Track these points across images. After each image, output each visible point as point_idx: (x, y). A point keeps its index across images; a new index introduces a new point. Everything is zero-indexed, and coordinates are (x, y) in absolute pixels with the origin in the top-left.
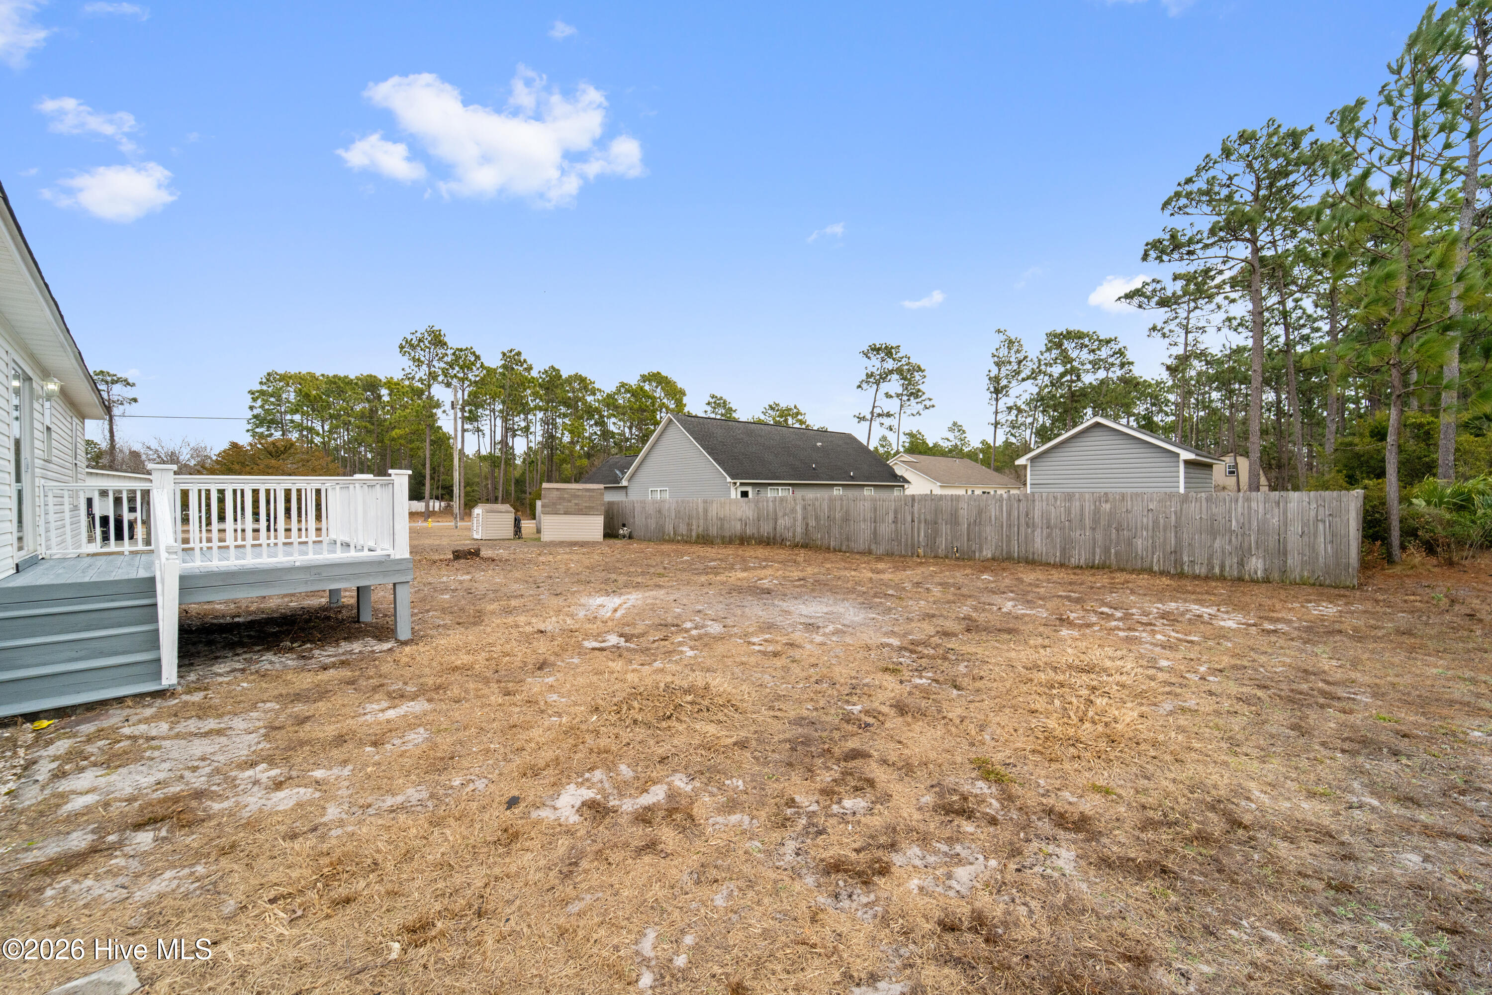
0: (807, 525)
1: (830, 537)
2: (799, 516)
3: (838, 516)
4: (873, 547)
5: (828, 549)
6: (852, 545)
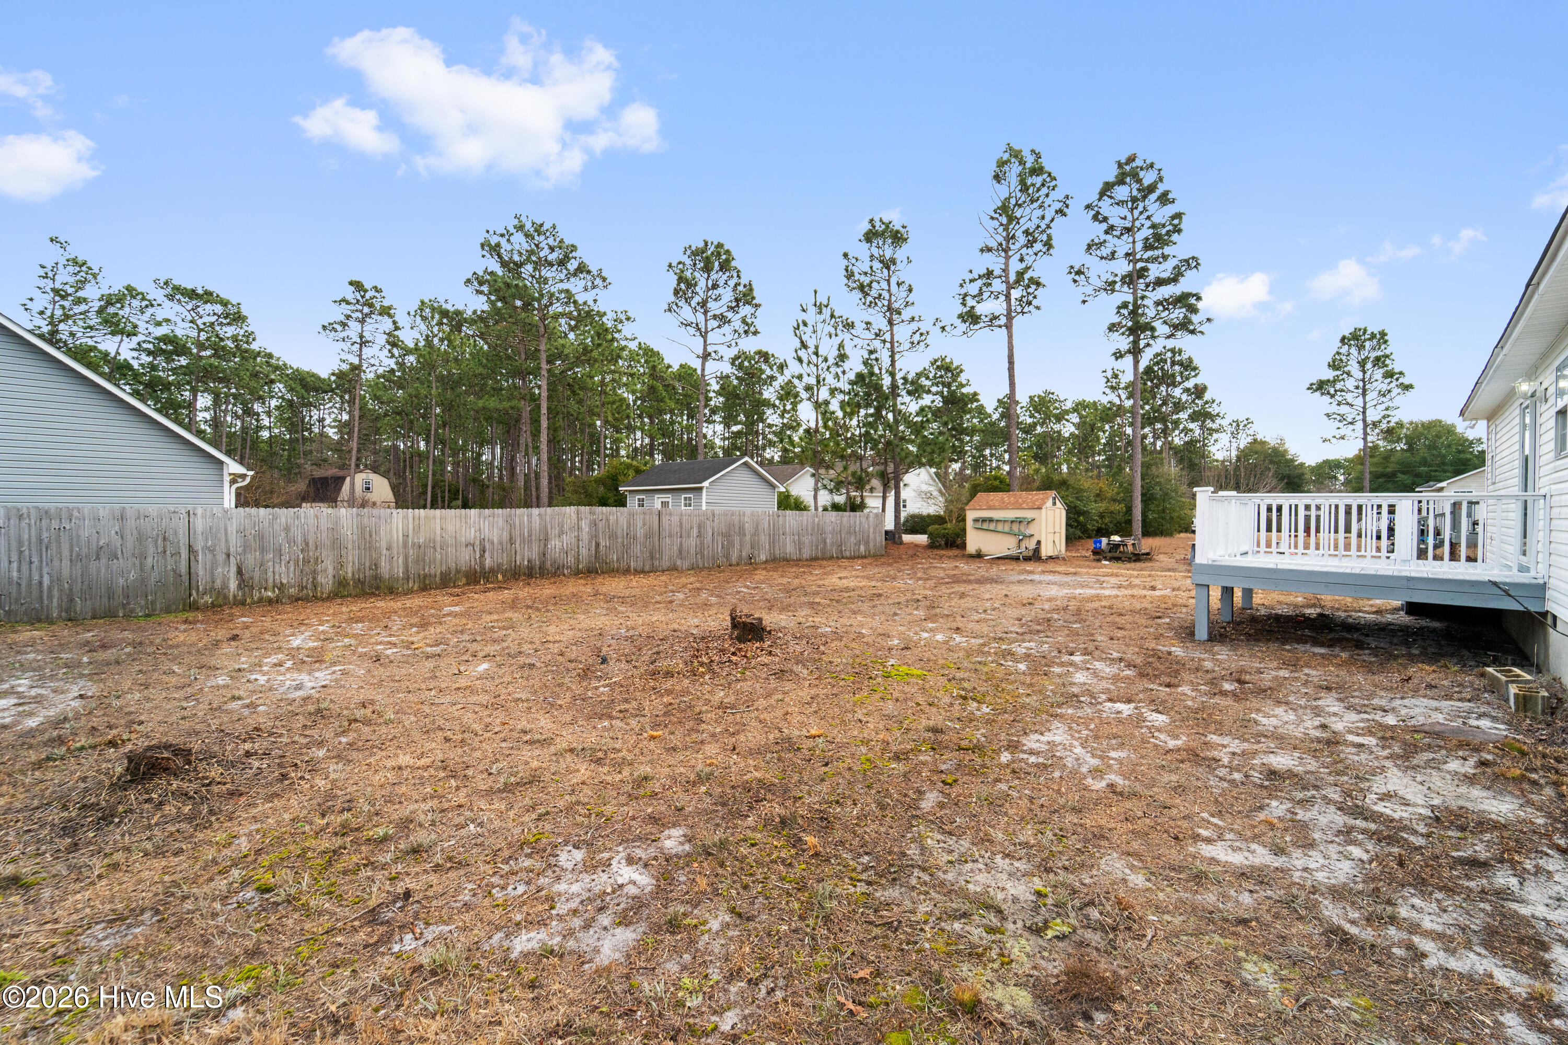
0: (597, 545)
1: (629, 557)
2: (585, 536)
3: (640, 532)
4: (679, 563)
5: (627, 571)
6: (656, 563)
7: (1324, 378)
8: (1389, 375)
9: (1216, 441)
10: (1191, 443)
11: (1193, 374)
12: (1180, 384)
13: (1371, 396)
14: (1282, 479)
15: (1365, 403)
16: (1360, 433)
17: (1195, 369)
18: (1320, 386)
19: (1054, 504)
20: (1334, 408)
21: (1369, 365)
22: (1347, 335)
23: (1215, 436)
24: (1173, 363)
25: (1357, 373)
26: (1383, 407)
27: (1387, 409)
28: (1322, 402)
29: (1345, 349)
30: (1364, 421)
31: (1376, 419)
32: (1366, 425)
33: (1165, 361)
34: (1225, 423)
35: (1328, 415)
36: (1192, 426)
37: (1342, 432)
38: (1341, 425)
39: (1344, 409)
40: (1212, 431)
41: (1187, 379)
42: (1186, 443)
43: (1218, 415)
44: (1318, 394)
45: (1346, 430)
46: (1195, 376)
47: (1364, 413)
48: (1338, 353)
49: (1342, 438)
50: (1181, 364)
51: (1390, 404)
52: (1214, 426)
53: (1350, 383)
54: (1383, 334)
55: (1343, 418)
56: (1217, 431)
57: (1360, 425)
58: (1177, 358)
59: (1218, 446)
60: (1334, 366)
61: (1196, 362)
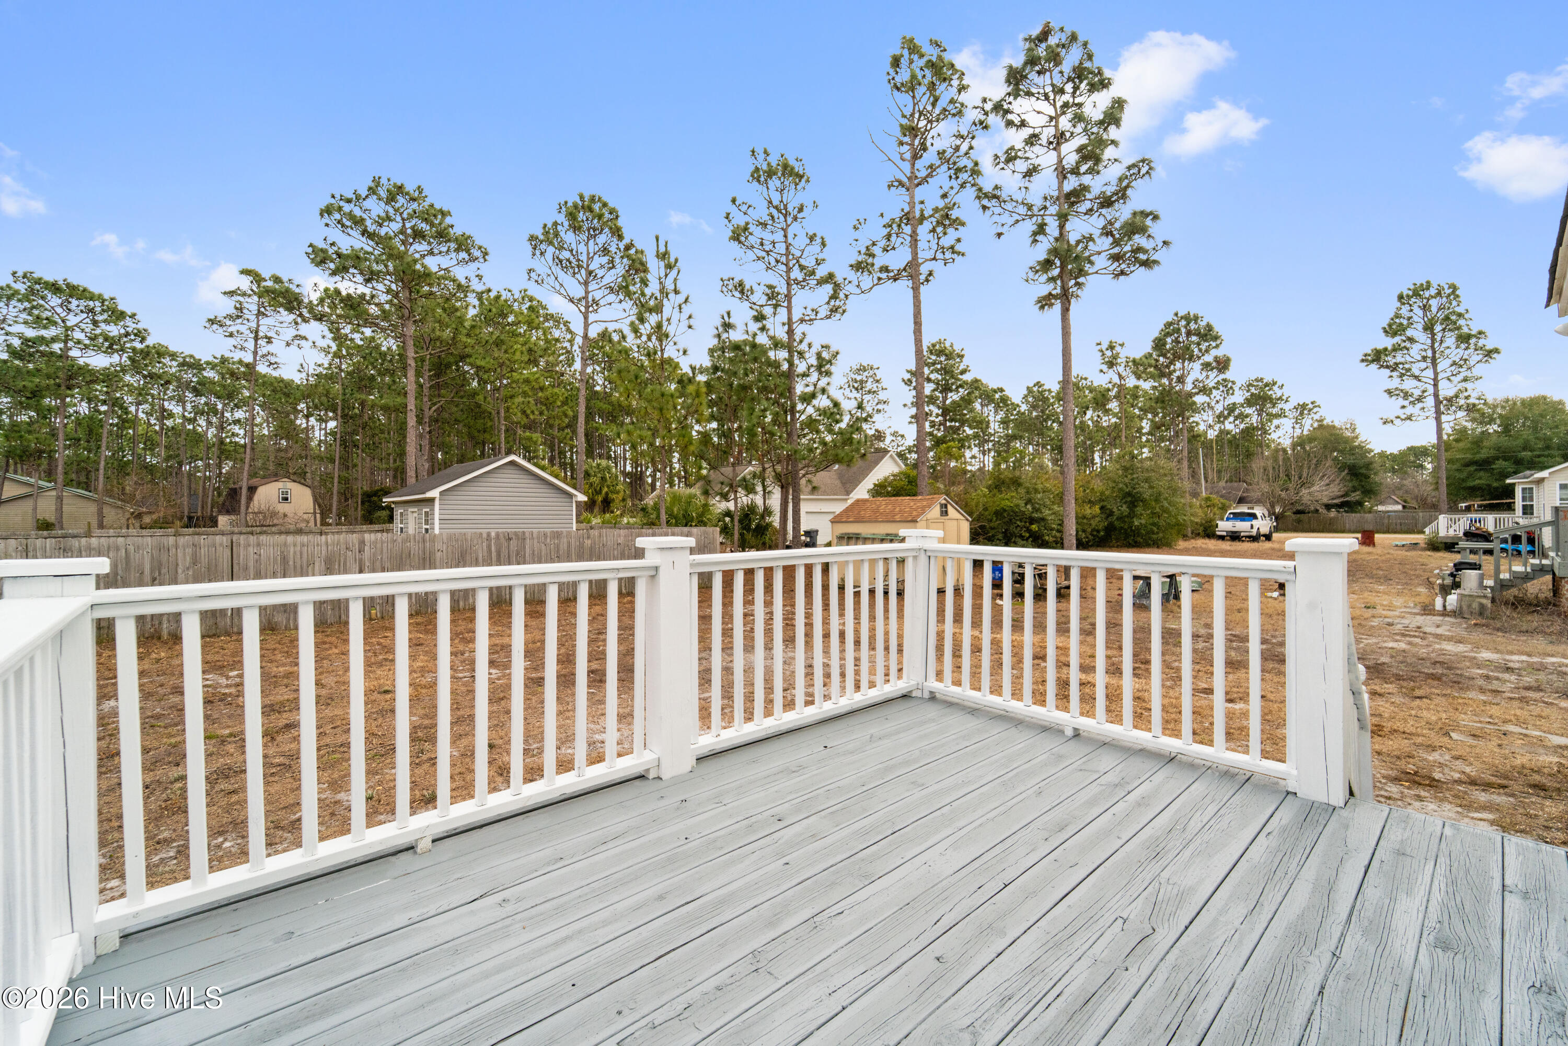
7: (1380, 347)
8: (1464, 339)
9: (1277, 427)
10: (1248, 432)
11: (1214, 344)
12: (1199, 358)
13: (1443, 365)
14: (1341, 469)
15: (1436, 374)
16: (1432, 412)
17: (1216, 338)
18: (1377, 357)
19: (944, 513)
20: (1395, 383)
21: (1438, 328)
22: (1405, 292)
23: (1276, 422)
24: (1189, 333)
25: (1423, 338)
26: (1460, 377)
27: (1465, 380)
28: (1381, 378)
29: (1405, 311)
30: (1436, 395)
31: (1451, 393)
32: (1438, 402)
33: (1178, 331)
34: (1287, 407)
35: (1389, 392)
36: (1249, 411)
37: (1410, 410)
38: (1406, 403)
39: (1409, 384)
40: (1272, 417)
41: (1207, 351)
42: (1243, 431)
43: (1280, 398)
44: (1374, 366)
45: (1414, 410)
46: (1217, 346)
47: (1435, 385)
48: (1397, 316)
49: (1409, 418)
50: (1198, 334)
51: (1469, 374)
52: (1274, 411)
53: (1415, 351)
54: (1454, 288)
55: (1406, 395)
56: (1277, 416)
57: (1430, 401)
58: (1193, 326)
59: (1279, 433)
60: (1392, 330)
61: (1218, 328)
